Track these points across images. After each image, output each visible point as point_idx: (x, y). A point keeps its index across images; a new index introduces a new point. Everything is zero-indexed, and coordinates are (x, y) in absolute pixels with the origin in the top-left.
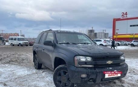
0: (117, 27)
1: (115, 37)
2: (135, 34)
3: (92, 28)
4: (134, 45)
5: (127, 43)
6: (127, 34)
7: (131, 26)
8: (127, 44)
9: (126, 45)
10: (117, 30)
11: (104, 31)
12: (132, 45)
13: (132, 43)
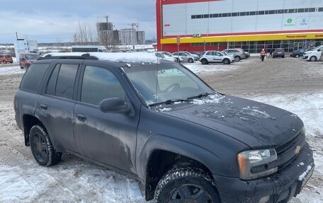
0: (166, 20)
1: (163, 41)
2: (203, 35)
3: (107, 17)
4: (209, 60)
5: (193, 56)
6: (187, 36)
7: (193, 17)
8: (193, 58)
9: (190, 61)
10: (166, 25)
11: (135, 27)
12: (205, 62)
13: (204, 56)
